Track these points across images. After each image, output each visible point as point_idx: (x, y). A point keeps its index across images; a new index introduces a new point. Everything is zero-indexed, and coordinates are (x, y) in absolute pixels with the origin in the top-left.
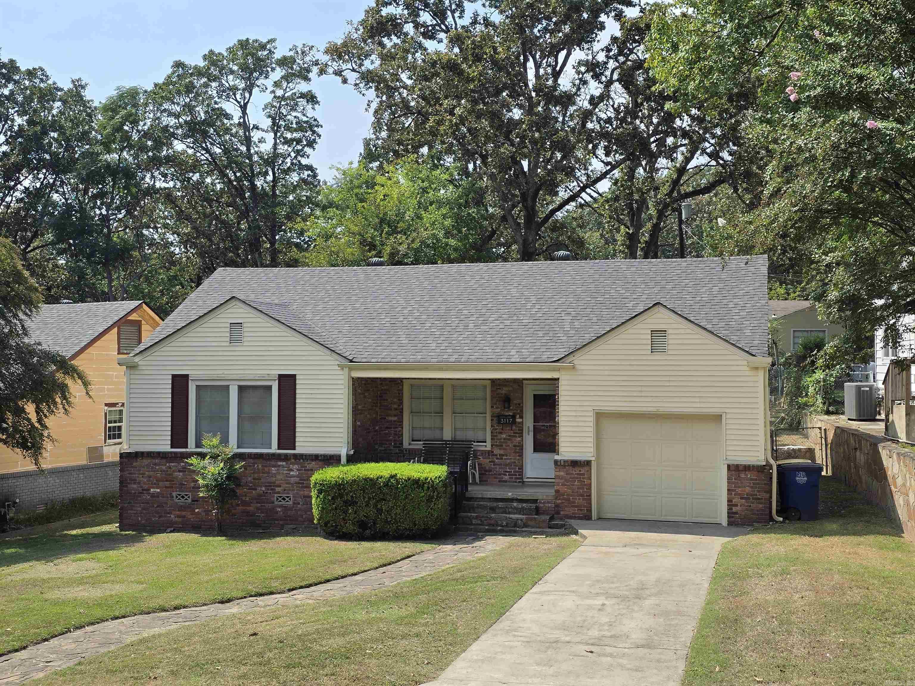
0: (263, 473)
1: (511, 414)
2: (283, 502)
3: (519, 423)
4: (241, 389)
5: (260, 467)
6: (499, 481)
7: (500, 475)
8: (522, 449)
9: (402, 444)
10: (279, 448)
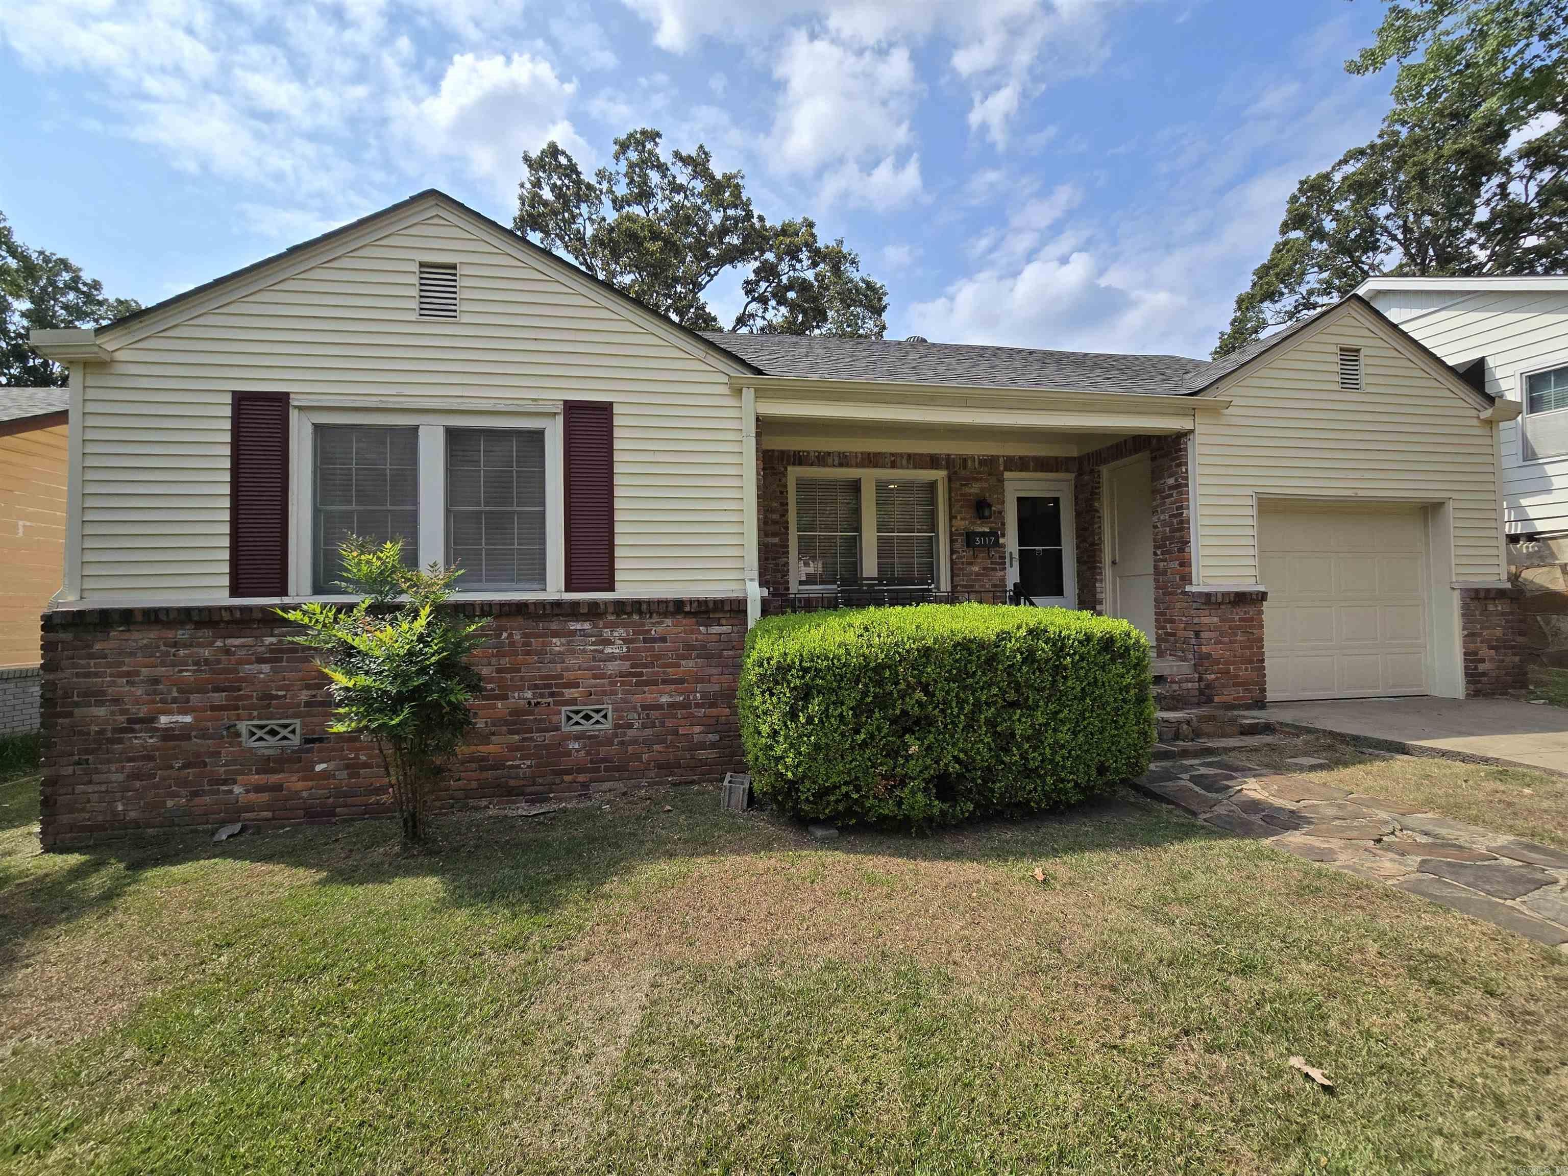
0: (528, 653)
2: (587, 726)
3: (1001, 546)
4: (454, 436)
5: (517, 637)
9: (789, 588)
10: (568, 589)
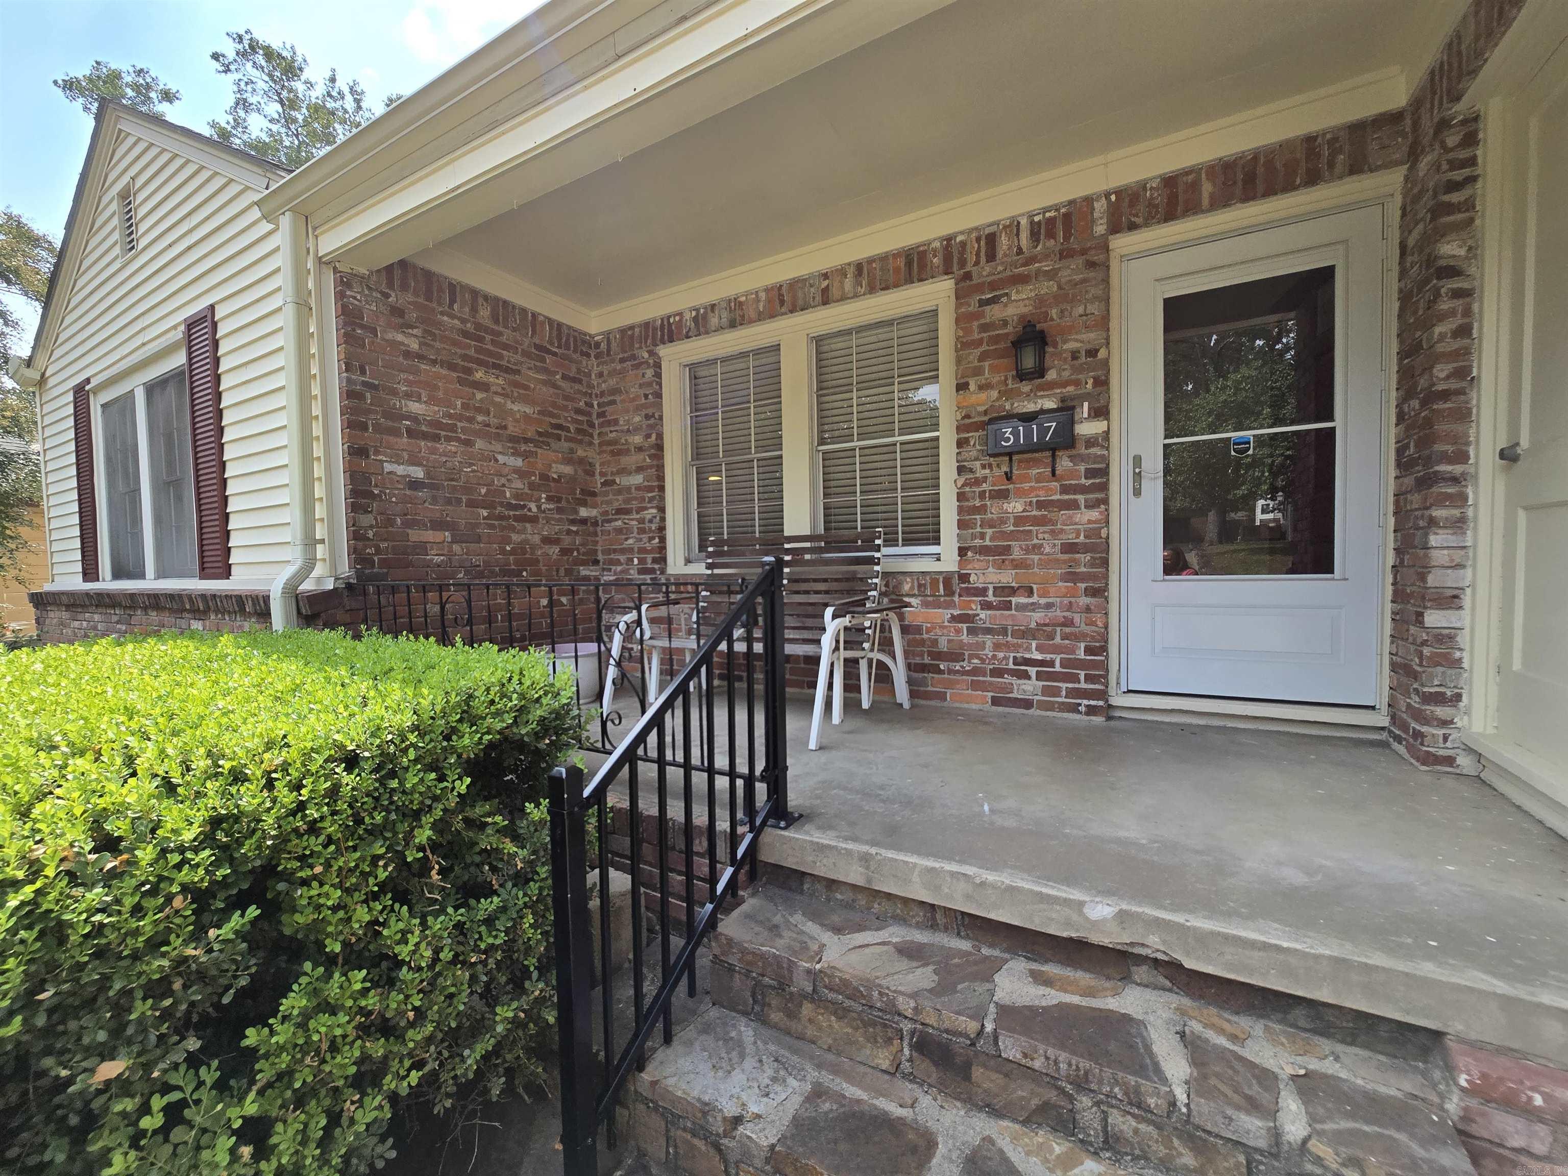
1: (1050, 404)
3: (1091, 442)
4: (147, 393)
6: (995, 701)
7: (998, 673)
8: (1105, 563)
9: (662, 560)
10: (201, 576)
